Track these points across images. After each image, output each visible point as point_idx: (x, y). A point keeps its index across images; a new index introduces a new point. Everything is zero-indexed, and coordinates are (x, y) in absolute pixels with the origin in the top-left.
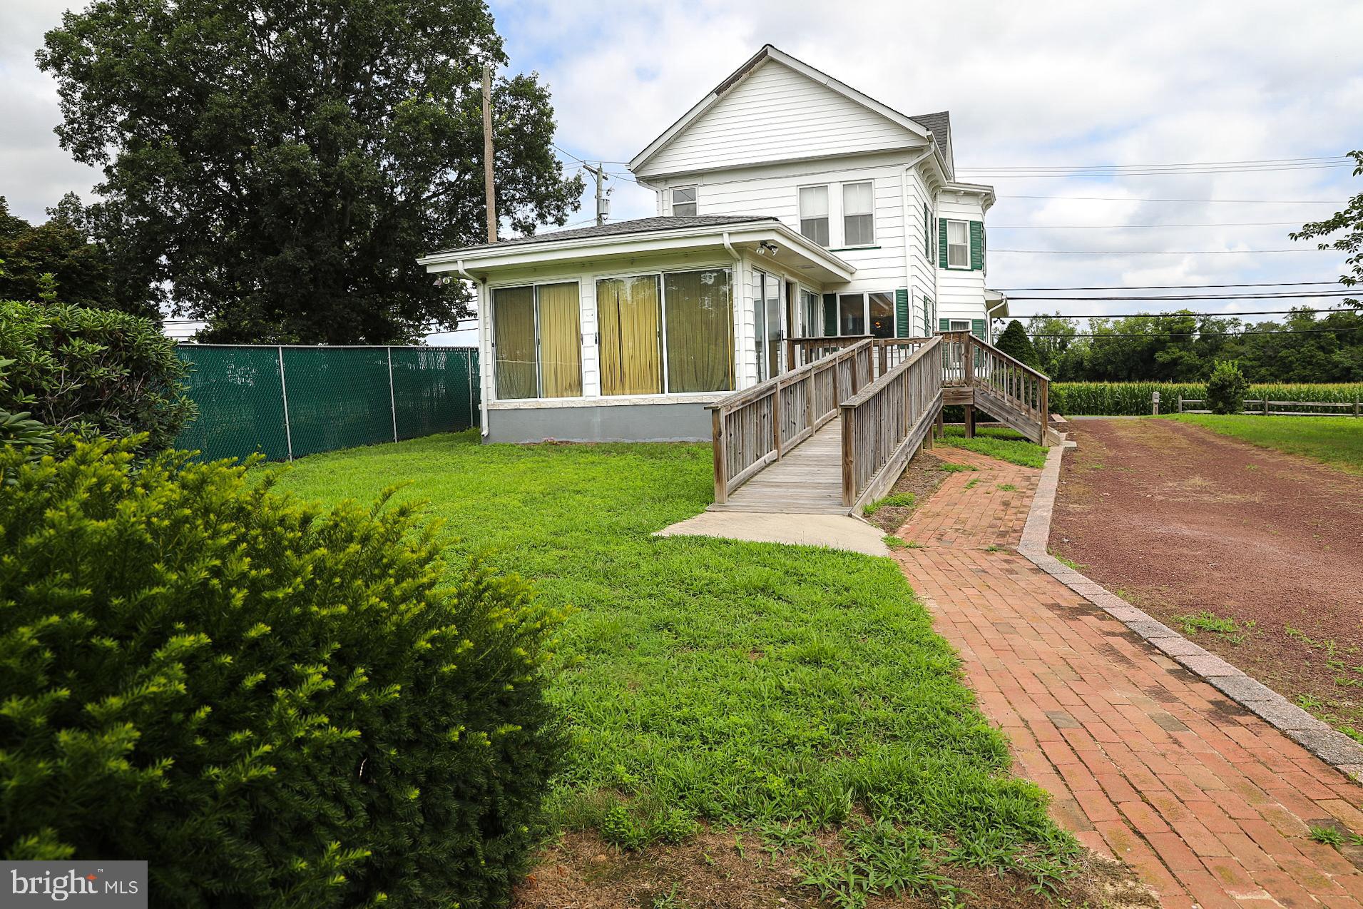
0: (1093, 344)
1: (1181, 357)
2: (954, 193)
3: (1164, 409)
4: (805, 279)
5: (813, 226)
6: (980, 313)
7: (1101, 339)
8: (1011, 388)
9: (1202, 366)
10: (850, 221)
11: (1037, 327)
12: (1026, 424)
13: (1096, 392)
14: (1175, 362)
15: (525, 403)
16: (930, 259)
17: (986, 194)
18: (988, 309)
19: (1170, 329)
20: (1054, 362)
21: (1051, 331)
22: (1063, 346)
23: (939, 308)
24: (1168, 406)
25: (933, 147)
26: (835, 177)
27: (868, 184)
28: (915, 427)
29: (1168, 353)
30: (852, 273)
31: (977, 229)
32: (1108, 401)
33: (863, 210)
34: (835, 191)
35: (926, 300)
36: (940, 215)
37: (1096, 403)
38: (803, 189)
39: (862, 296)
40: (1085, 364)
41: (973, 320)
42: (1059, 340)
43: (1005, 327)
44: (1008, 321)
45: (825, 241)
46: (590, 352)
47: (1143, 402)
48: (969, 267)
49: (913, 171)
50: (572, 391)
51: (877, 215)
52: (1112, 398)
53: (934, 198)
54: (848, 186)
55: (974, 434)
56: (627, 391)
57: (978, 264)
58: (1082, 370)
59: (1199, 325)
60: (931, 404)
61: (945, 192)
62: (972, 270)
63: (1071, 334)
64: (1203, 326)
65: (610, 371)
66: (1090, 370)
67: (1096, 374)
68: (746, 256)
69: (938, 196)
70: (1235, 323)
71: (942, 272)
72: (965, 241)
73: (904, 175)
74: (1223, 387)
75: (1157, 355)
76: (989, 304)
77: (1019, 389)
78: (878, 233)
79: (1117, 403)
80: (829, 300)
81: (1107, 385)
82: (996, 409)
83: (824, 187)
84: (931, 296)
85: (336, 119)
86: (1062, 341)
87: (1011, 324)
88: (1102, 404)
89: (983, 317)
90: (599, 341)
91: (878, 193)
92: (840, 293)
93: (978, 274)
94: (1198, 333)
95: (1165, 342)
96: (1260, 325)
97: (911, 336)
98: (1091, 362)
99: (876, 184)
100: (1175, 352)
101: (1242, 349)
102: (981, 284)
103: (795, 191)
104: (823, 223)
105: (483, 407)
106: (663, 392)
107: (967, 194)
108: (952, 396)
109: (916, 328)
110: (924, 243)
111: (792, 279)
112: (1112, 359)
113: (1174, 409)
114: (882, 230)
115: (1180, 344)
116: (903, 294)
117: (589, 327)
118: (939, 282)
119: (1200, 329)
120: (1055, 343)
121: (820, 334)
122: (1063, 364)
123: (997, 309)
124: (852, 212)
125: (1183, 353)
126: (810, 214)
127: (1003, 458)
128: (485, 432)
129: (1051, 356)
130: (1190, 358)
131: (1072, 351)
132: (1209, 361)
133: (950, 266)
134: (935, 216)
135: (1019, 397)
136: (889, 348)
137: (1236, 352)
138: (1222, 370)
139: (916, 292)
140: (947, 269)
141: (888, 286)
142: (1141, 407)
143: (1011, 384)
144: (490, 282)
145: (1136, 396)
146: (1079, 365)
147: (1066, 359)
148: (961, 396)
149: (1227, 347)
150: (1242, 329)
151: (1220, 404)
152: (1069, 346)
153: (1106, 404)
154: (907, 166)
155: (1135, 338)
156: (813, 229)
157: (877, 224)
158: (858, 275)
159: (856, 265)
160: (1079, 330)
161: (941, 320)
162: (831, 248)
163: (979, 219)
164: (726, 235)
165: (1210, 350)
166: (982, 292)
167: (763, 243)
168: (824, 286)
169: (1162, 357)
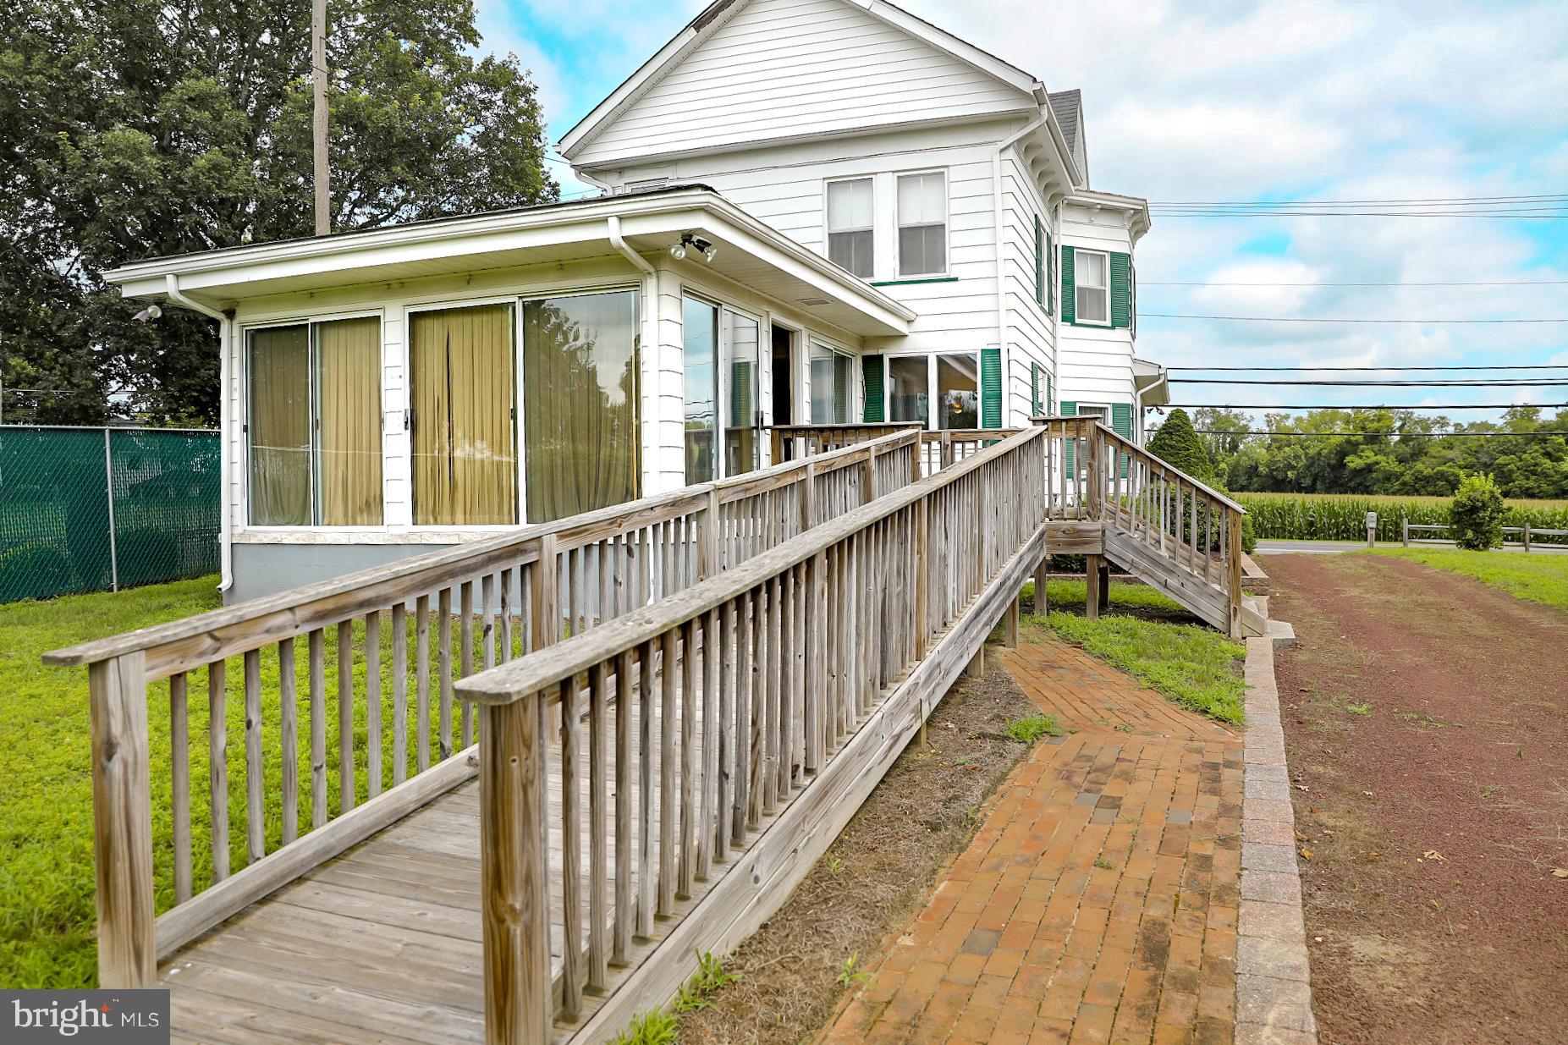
0: (1270, 446)
1: (1377, 463)
2: (1088, 207)
3: (1382, 535)
4: (820, 327)
5: (849, 243)
6: (1124, 393)
7: (1280, 437)
8: (1172, 523)
9: (1402, 474)
10: (908, 235)
11: (1203, 423)
12: (1200, 594)
13: (1282, 508)
14: (1369, 468)
15: (291, 533)
16: (1046, 308)
17: (1137, 211)
18: (1138, 388)
19: (1363, 429)
20: (1223, 465)
21: (1219, 428)
22: (1234, 447)
23: (1060, 384)
24: (1390, 531)
25: (1045, 112)
26: (886, 163)
27: (936, 175)
28: (957, 626)
29: (1361, 457)
30: (909, 322)
31: (1121, 266)
32: (1299, 521)
33: (931, 218)
34: (885, 187)
35: (1035, 369)
36: (1062, 240)
37: (1283, 523)
38: (834, 185)
39: (924, 361)
40: (1261, 469)
41: (1114, 405)
42: (1229, 440)
43: (1165, 417)
44: (1167, 411)
45: (866, 269)
46: (396, 444)
47: (1345, 523)
48: (1108, 323)
49: (1011, 154)
50: (369, 513)
51: (952, 225)
52: (1305, 516)
53: (1055, 212)
54: (905, 179)
55: (1104, 605)
56: (459, 516)
57: (1124, 317)
58: (1258, 476)
59: (1398, 424)
60: (1015, 558)
61: (1072, 205)
62: (1113, 327)
63: (1244, 431)
64: (1403, 425)
65: (433, 481)
66: (1266, 476)
67: (1278, 484)
68: (664, 266)
69: (1060, 210)
70: (1443, 422)
71: (1065, 329)
72: (1103, 283)
73: (997, 158)
74: (1473, 510)
75: (1348, 459)
76: (1139, 382)
77: (1187, 525)
78: (952, 255)
79: (1311, 524)
80: (872, 365)
81: (1299, 498)
82: (1144, 564)
83: (866, 181)
84: (1049, 365)
85: (199, 101)
86: (1233, 440)
87: (1171, 415)
88: (1292, 524)
89: (1128, 400)
90: (413, 424)
91: (955, 190)
92: (890, 353)
93: (1122, 334)
94: (1397, 433)
95: (1357, 444)
96: (1472, 425)
97: (1005, 426)
98: (1268, 466)
99: (952, 174)
100: (1369, 455)
101: (1450, 454)
102: (1127, 349)
103: (821, 187)
104: (864, 238)
105: (224, 539)
106: (517, 522)
107: (1105, 210)
108: (1062, 538)
109: (1017, 414)
110: (1034, 281)
111: (787, 322)
112: (1294, 463)
113: (1397, 536)
114: (958, 250)
115: (1376, 447)
116: (993, 355)
117: (396, 400)
118: (1061, 345)
119: (1401, 428)
120: (1224, 442)
121: (856, 417)
122: (1234, 469)
123: (1153, 390)
124: (911, 220)
125: (1379, 458)
126: (842, 226)
127: (1156, 686)
128: (225, 584)
129: (1219, 458)
130: (1389, 464)
131: (1245, 454)
132: (1411, 468)
133: (1078, 321)
134: (1055, 241)
135: (1187, 540)
136: (958, 446)
137: (1443, 457)
138: (1472, 485)
139: (1016, 354)
140: (1073, 324)
141: (971, 344)
142: (1346, 529)
143: (1173, 511)
144: (243, 317)
145: (1337, 515)
146: (1253, 470)
147: (1238, 463)
148: (1078, 537)
149: (1433, 451)
150: (1451, 430)
151: (1470, 534)
152: (1241, 447)
153: (1297, 524)
154: (1002, 145)
155: (1319, 437)
156: (849, 250)
157: (952, 239)
158: (920, 324)
159: (916, 307)
160: (1253, 427)
161: (1063, 403)
162: (876, 279)
163: (1123, 249)
164: (613, 221)
165: (1413, 455)
166: (1129, 363)
167: (686, 237)
168: (864, 341)
169: (1353, 462)
